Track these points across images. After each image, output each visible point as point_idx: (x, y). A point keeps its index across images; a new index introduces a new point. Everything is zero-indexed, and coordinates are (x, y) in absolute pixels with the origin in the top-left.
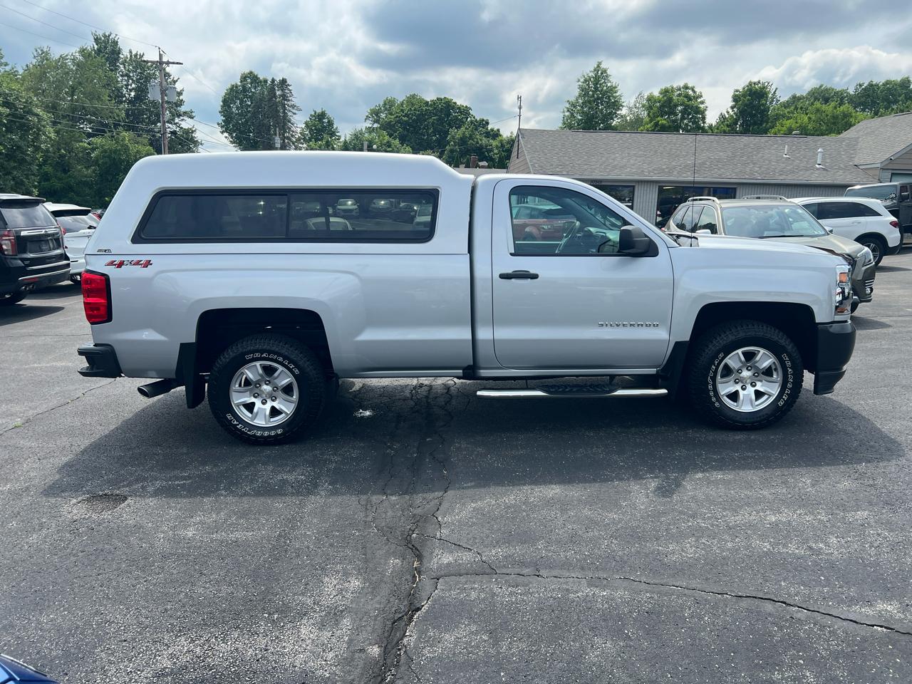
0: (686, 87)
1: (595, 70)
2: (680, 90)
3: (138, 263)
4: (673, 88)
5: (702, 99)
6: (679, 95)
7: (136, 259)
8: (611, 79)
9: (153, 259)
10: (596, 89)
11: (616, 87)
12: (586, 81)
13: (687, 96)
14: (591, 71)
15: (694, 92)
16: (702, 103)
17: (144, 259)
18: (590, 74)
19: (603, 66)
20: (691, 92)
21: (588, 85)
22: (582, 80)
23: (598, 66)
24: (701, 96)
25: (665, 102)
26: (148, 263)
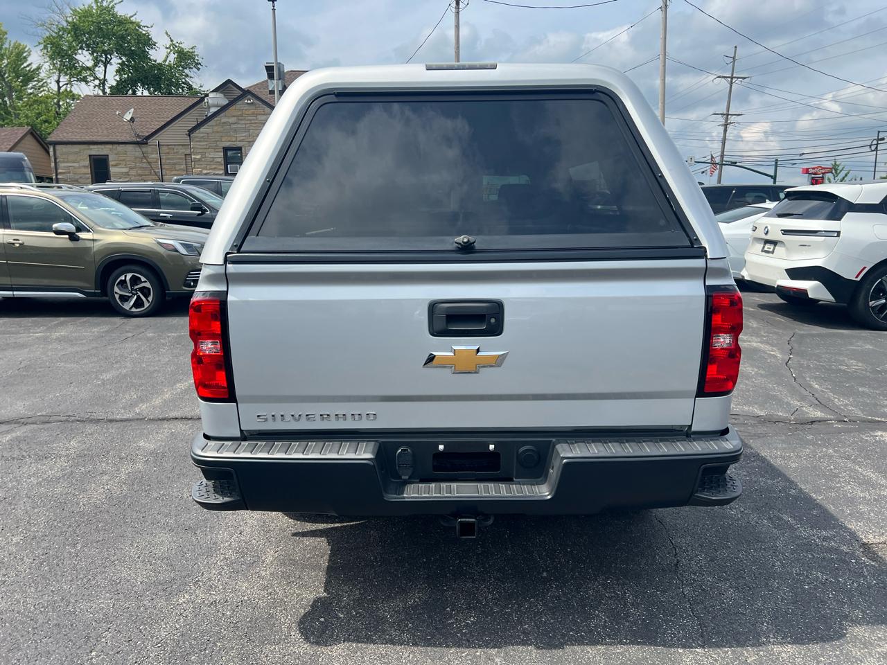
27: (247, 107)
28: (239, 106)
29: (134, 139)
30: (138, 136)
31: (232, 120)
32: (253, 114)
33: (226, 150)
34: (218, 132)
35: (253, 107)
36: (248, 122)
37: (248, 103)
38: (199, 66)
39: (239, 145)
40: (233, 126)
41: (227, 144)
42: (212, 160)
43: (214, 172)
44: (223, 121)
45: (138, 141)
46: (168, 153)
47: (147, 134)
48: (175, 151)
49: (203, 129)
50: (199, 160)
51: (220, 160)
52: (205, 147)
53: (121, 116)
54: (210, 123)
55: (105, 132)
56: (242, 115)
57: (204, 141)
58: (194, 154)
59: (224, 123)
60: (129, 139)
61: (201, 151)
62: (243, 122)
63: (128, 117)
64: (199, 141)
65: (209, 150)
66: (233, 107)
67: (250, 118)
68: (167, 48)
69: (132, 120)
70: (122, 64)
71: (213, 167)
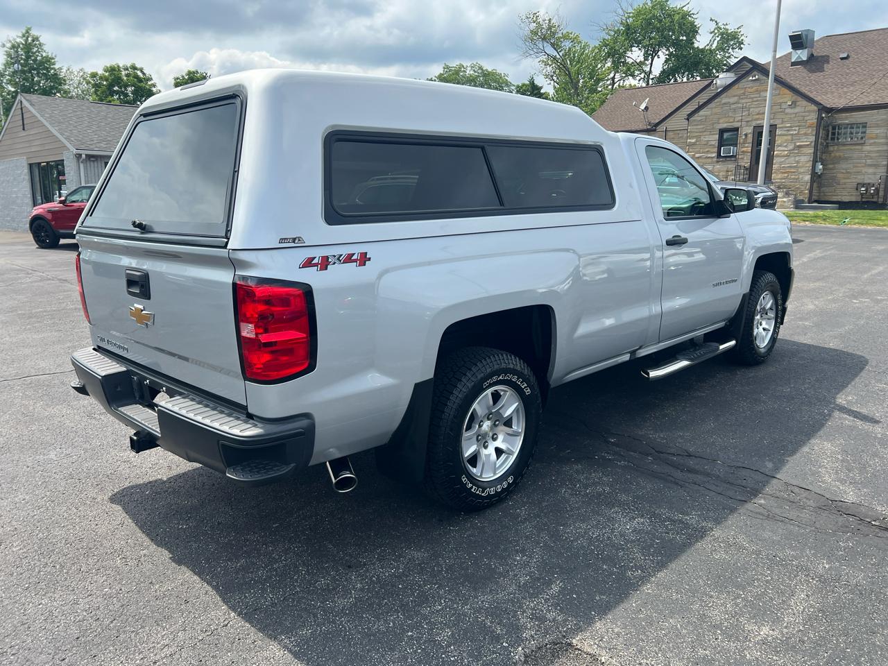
0: (134, 68)
1: (24, 36)
2: (127, 69)
3: (349, 259)
4: (118, 66)
5: (152, 82)
6: (127, 75)
7: (345, 251)
8: (45, 48)
9: (371, 250)
10: (28, 57)
11: (53, 59)
12: (13, 47)
13: (137, 77)
14: (18, 37)
15: (144, 74)
16: (154, 86)
17: (357, 250)
18: (18, 40)
19: (34, 32)
20: (139, 73)
21: (17, 52)
22: (9, 45)
23: (27, 32)
24: (152, 79)
25: (113, 80)
26: (364, 259)
27: (751, 84)
28: (744, 84)
29: (645, 128)
30: (650, 124)
31: (732, 100)
32: (757, 91)
33: (722, 132)
34: (716, 114)
35: (757, 84)
36: (750, 100)
37: (752, 80)
38: (742, 46)
39: (736, 126)
40: (733, 106)
41: (724, 126)
42: (705, 143)
43: (705, 155)
44: (723, 101)
45: (648, 129)
46: (673, 138)
47: (657, 121)
48: (680, 136)
49: (702, 113)
50: (694, 144)
51: (713, 143)
52: (701, 130)
53: (637, 106)
54: (710, 106)
55: (623, 122)
56: (744, 94)
57: (700, 125)
58: (690, 139)
59: (725, 104)
60: (642, 127)
61: (697, 134)
62: (743, 101)
63: (643, 107)
64: (697, 125)
65: (705, 133)
66: (736, 86)
67: (752, 96)
68: (711, 33)
69: (646, 108)
70: (671, 55)
71: (707, 150)
